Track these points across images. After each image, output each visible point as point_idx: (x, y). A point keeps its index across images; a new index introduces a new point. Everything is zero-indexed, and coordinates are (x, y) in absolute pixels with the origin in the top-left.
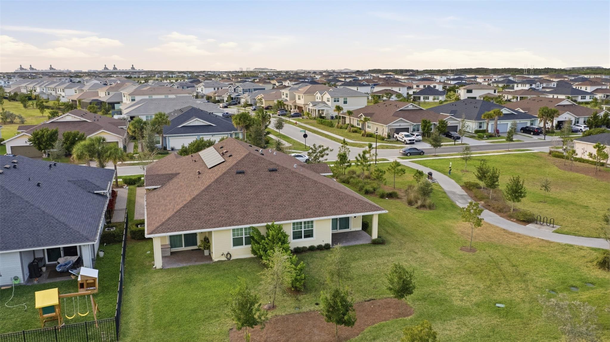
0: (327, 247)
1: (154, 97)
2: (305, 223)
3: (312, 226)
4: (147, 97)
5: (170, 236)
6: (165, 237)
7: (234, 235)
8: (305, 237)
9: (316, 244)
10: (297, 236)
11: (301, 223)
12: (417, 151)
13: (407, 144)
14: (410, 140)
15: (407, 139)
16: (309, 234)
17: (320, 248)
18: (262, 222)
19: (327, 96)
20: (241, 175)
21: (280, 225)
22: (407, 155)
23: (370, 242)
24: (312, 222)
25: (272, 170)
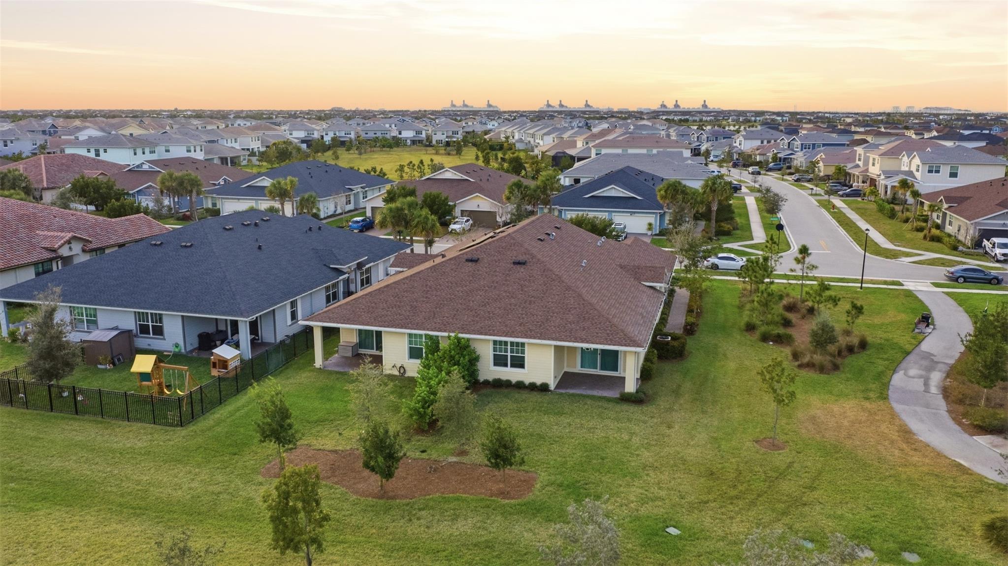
0: (544, 388)
2: (512, 344)
3: (523, 352)
5: (360, 331)
7: (410, 342)
8: (512, 366)
9: (527, 381)
10: (500, 361)
11: (506, 343)
12: (980, 275)
13: (998, 261)
15: (998, 251)
16: (519, 363)
17: (533, 387)
19: (917, 161)
20: (470, 264)
21: (468, 340)
23: (618, 396)
24: (523, 345)
25: (519, 263)
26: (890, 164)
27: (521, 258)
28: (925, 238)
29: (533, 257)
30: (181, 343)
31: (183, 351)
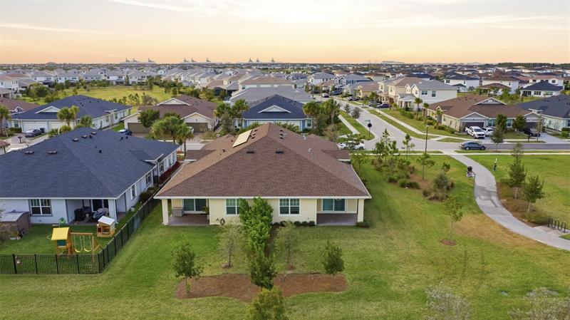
0: (311, 224)
1: (262, 86)
2: (291, 200)
3: (298, 204)
4: (255, 86)
5: (185, 200)
6: (180, 199)
7: (227, 204)
8: (292, 213)
9: (301, 221)
10: (284, 211)
11: (288, 200)
12: (476, 146)
13: (476, 138)
14: (479, 135)
15: (475, 133)
16: (296, 211)
17: (305, 224)
18: (251, 196)
19: (416, 89)
20: (250, 154)
21: (267, 200)
22: (465, 149)
23: (355, 224)
24: (298, 200)
25: (279, 152)
26: (401, 90)
27: (279, 150)
28: (435, 128)
29: (287, 148)
30: (66, 218)
31: (67, 222)
